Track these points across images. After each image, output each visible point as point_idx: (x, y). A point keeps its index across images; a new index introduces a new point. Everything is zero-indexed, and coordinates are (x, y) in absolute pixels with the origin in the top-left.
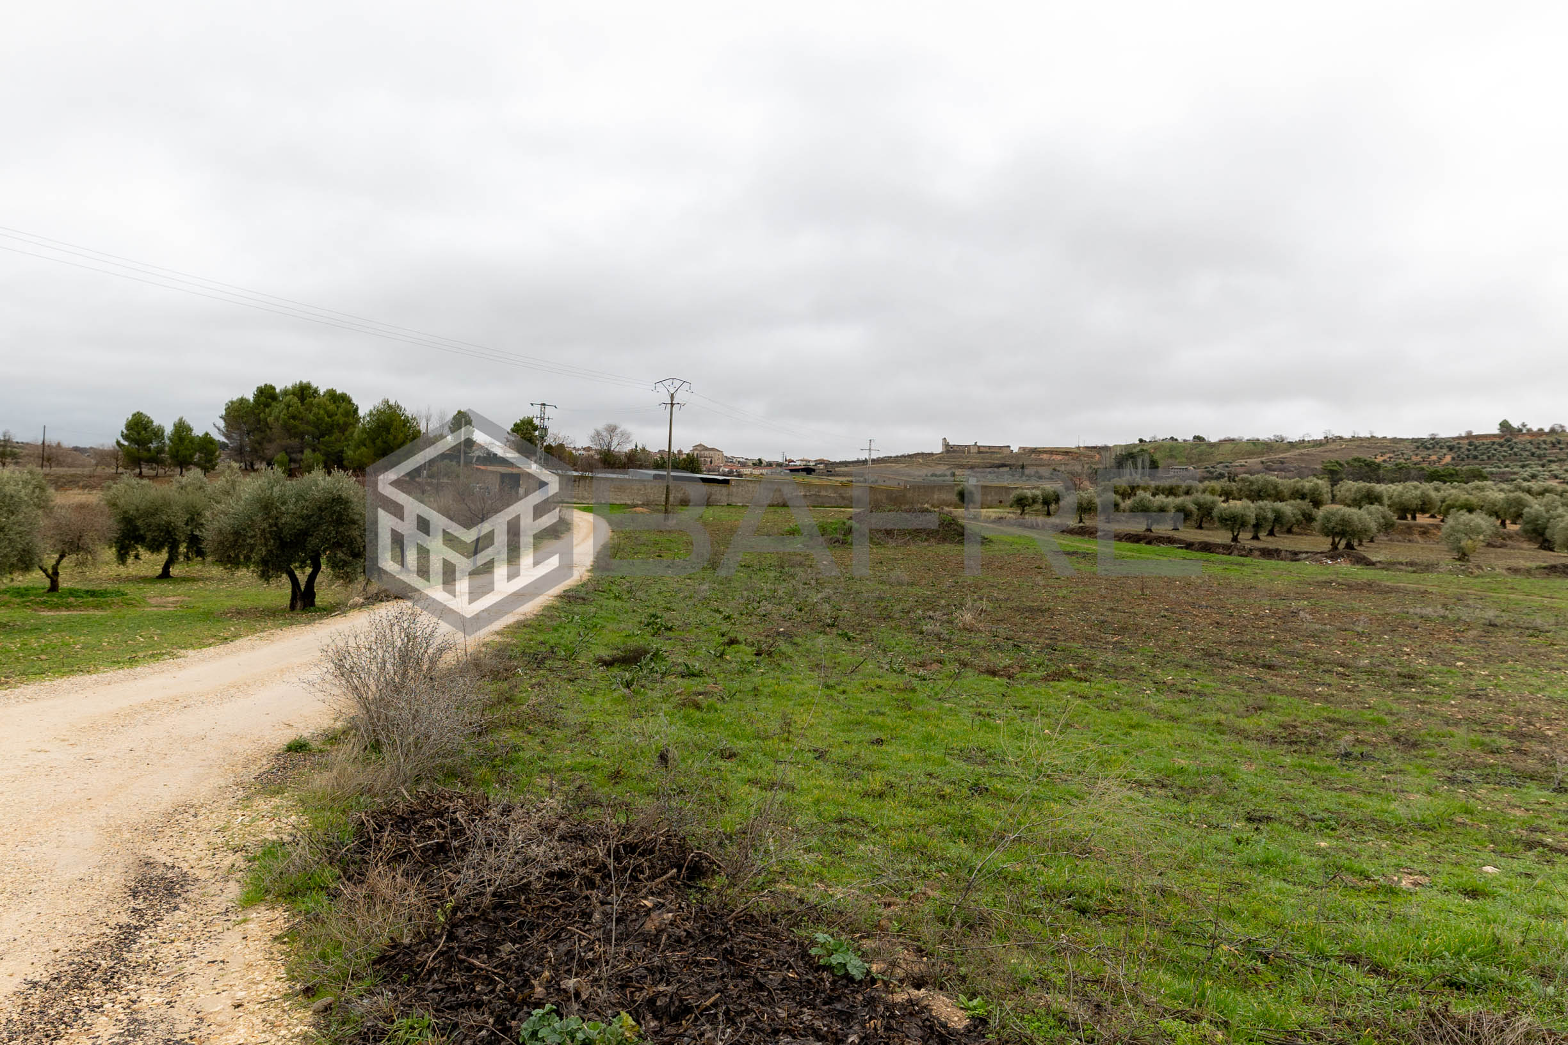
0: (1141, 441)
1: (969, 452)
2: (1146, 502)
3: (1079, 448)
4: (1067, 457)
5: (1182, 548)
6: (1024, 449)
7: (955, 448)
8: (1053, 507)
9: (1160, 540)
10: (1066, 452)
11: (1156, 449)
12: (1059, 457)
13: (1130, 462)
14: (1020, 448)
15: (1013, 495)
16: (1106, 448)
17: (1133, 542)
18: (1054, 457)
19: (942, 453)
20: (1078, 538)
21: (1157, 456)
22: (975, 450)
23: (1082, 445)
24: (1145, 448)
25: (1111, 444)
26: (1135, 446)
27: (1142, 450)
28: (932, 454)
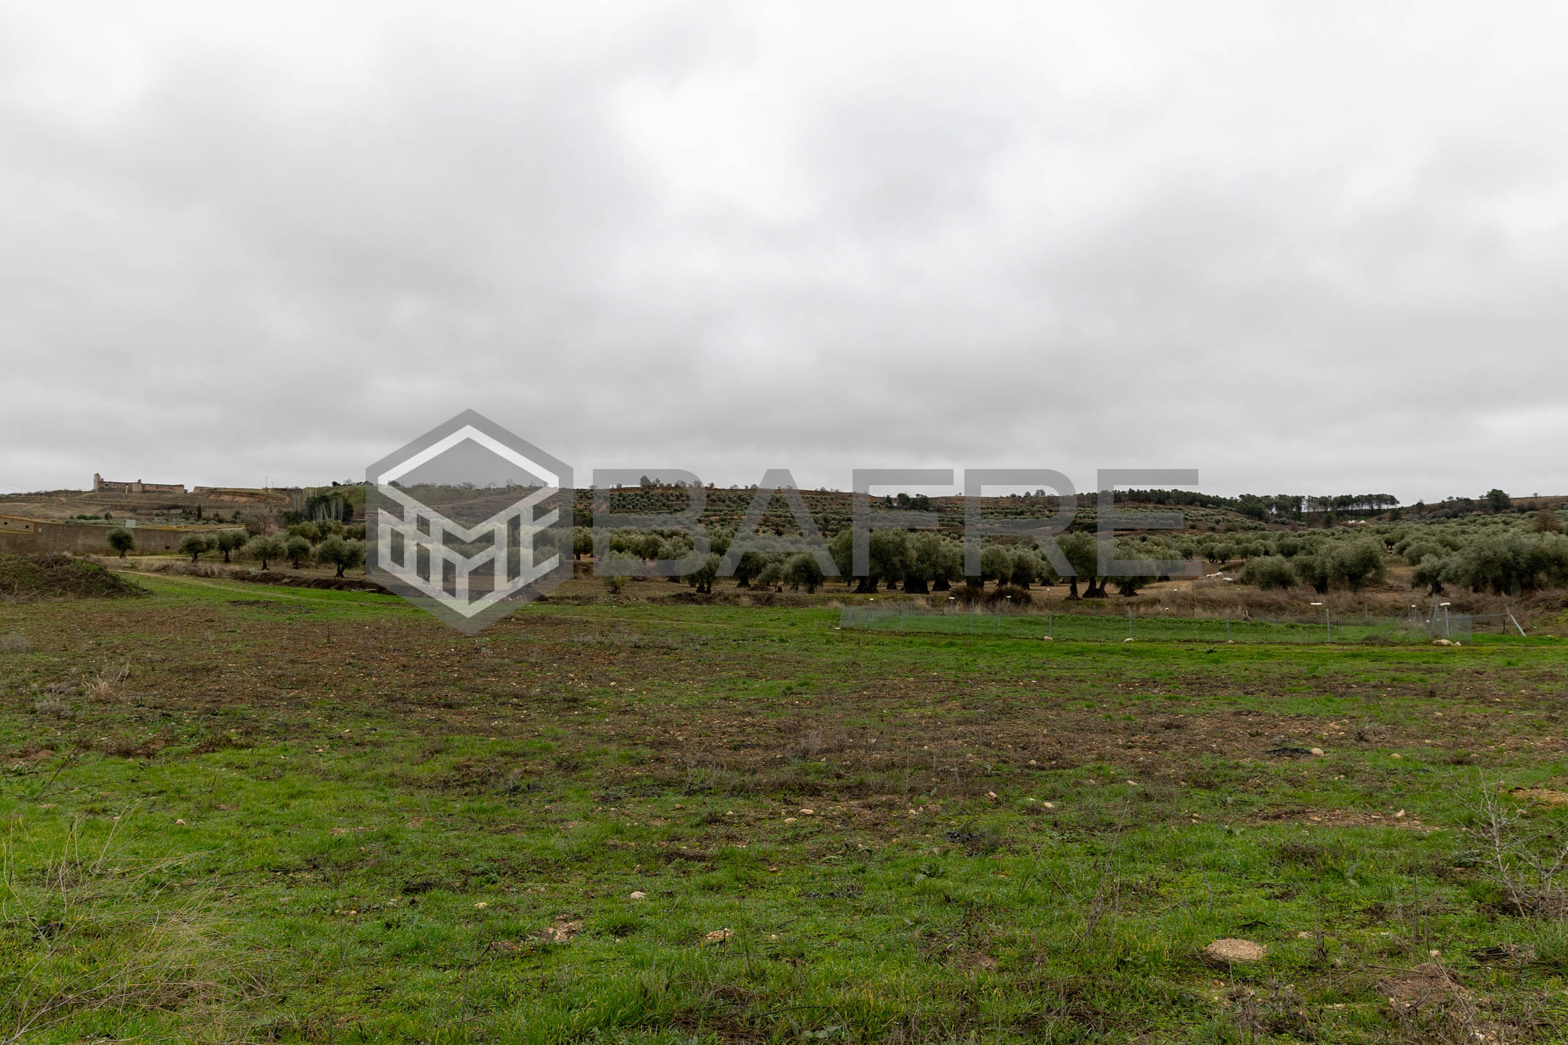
0: (335, 484)
1: (130, 491)
2: (336, 546)
3: (266, 489)
4: (252, 500)
6: (201, 489)
7: (112, 486)
8: (233, 553)
9: (352, 584)
10: (252, 494)
11: (350, 493)
12: (244, 499)
13: (323, 505)
14: (196, 488)
15: (183, 540)
16: (297, 491)
17: (323, 588)
18: (238, 498)
19: (93, 491)
20: (260, 585)
21: (351, 501)
22: (140, 488)
23: (270, 487)
24: (339, 491)
25: (302, 487)
26: (328, 489)
27: (336, 494)
28: (80, 492)
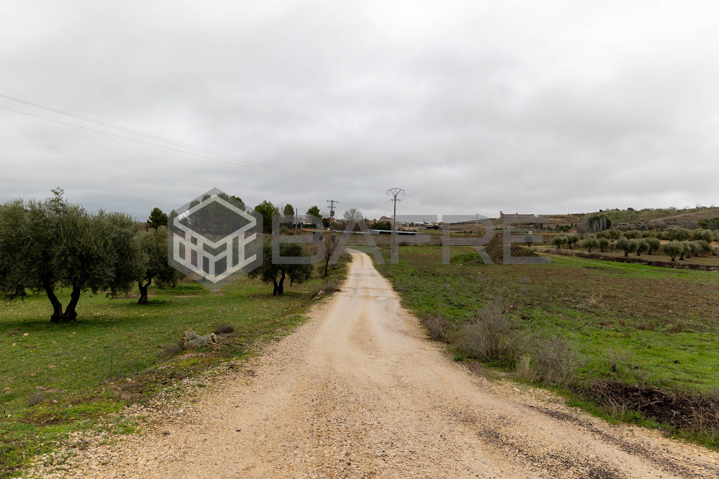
0: (601, 211)
3: (569, 215)
4: (563, 220)
5: (646, 264)
6: (541, 216)
8: (572, 245)
9: (634, 261)
10: (563, 217)
11: (609, 214)
12: (559, 220)
13: (596, 221)
14: (539, 215)
15: (553, 239)
16: (583, 215)
17: (620, 262)
18: (557, 219)
19: (500, 218)
20: (591, 260)
21: (610, 218)
23: (570, 213)
24: (603, 214)
25: (585, 213)
26: (598, 213)
27: (602, 216)
28: (495, 219)
